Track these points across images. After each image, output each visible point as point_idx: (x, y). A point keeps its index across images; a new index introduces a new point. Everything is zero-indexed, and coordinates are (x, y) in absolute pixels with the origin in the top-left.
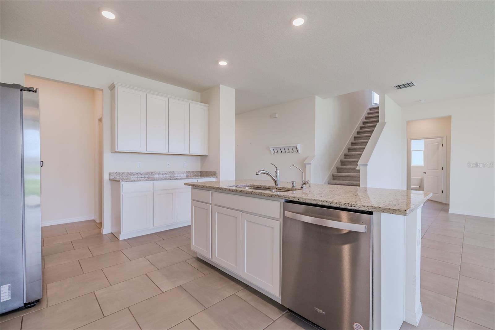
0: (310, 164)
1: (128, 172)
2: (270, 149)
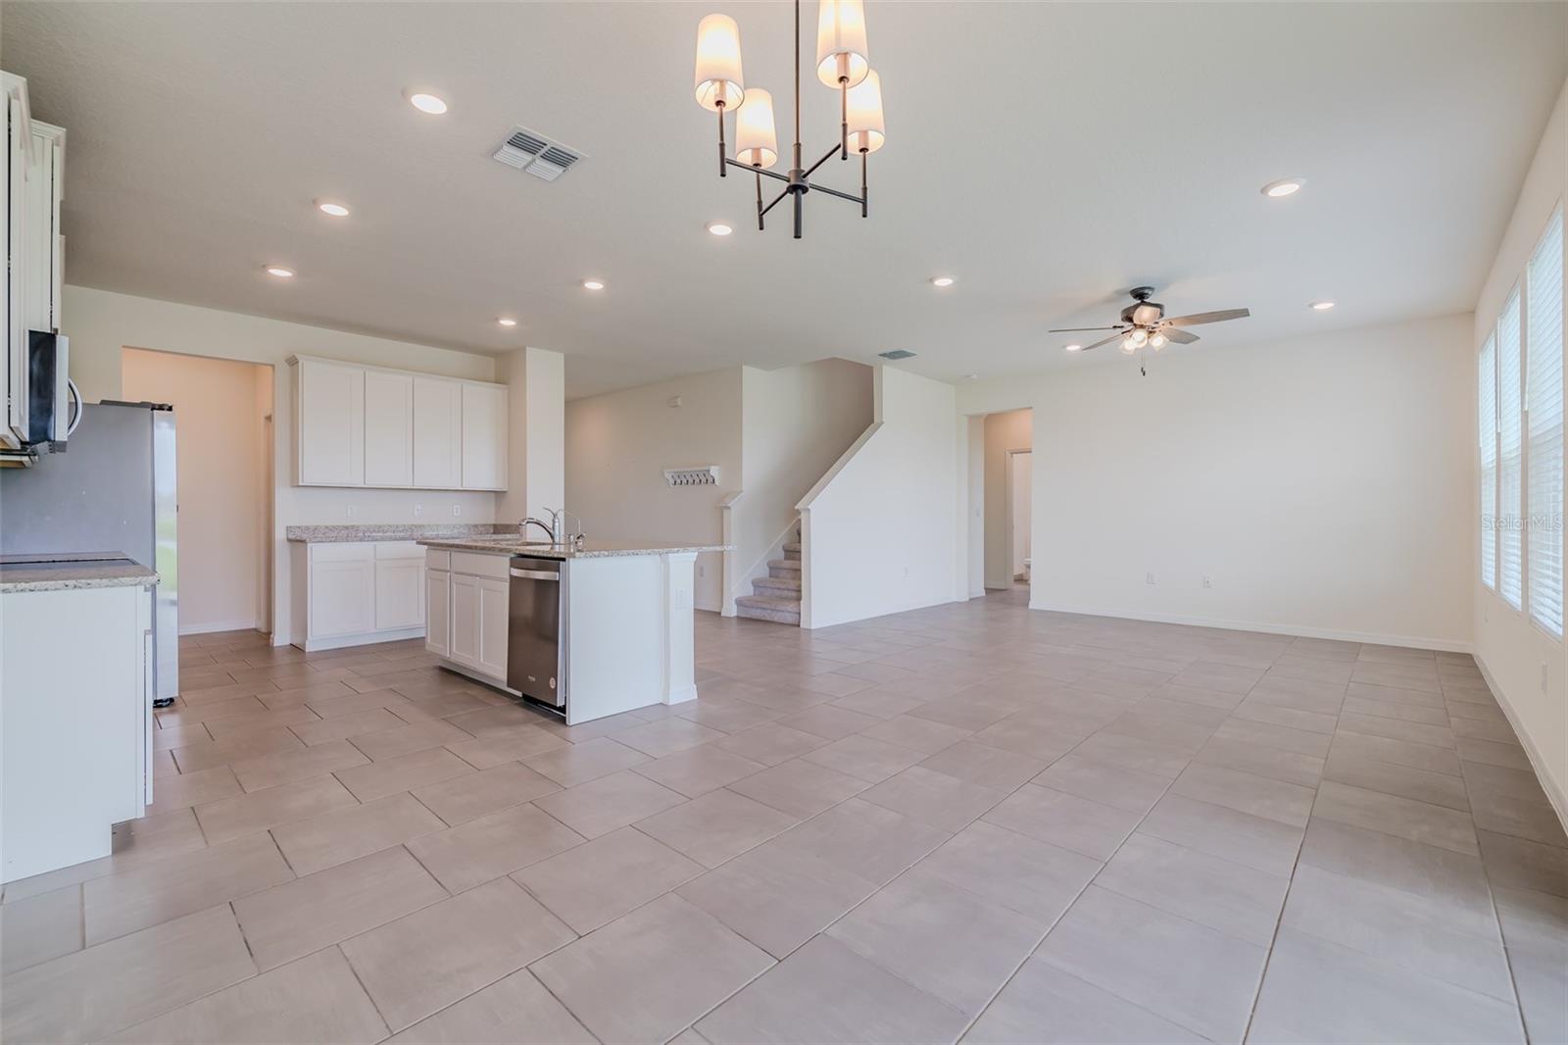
0: (729, 508)
1: (327, 524)
2: (666, 475)
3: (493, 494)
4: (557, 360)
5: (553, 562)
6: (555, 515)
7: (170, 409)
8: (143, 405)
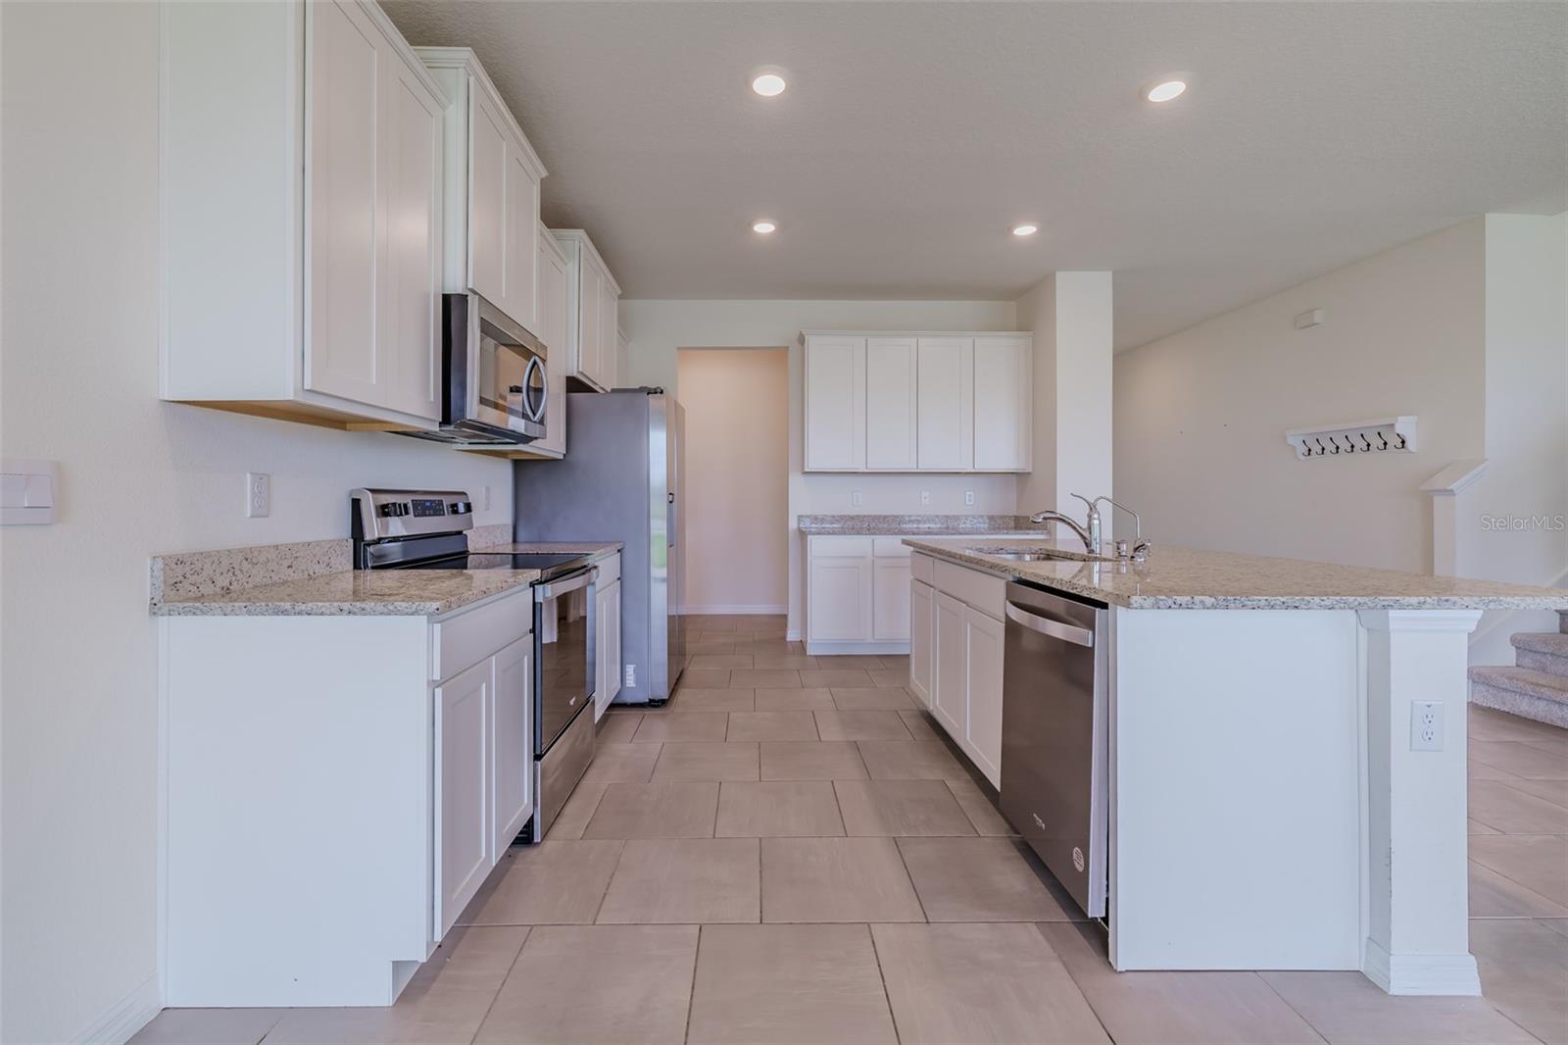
0: (1450, 493)
2: (1291, 441)
3: (1014, 477)
4: (1100, 285)
5: (1086, 606)
6: (1092, 507)
7: (662, 392)
8: (642, 390)
